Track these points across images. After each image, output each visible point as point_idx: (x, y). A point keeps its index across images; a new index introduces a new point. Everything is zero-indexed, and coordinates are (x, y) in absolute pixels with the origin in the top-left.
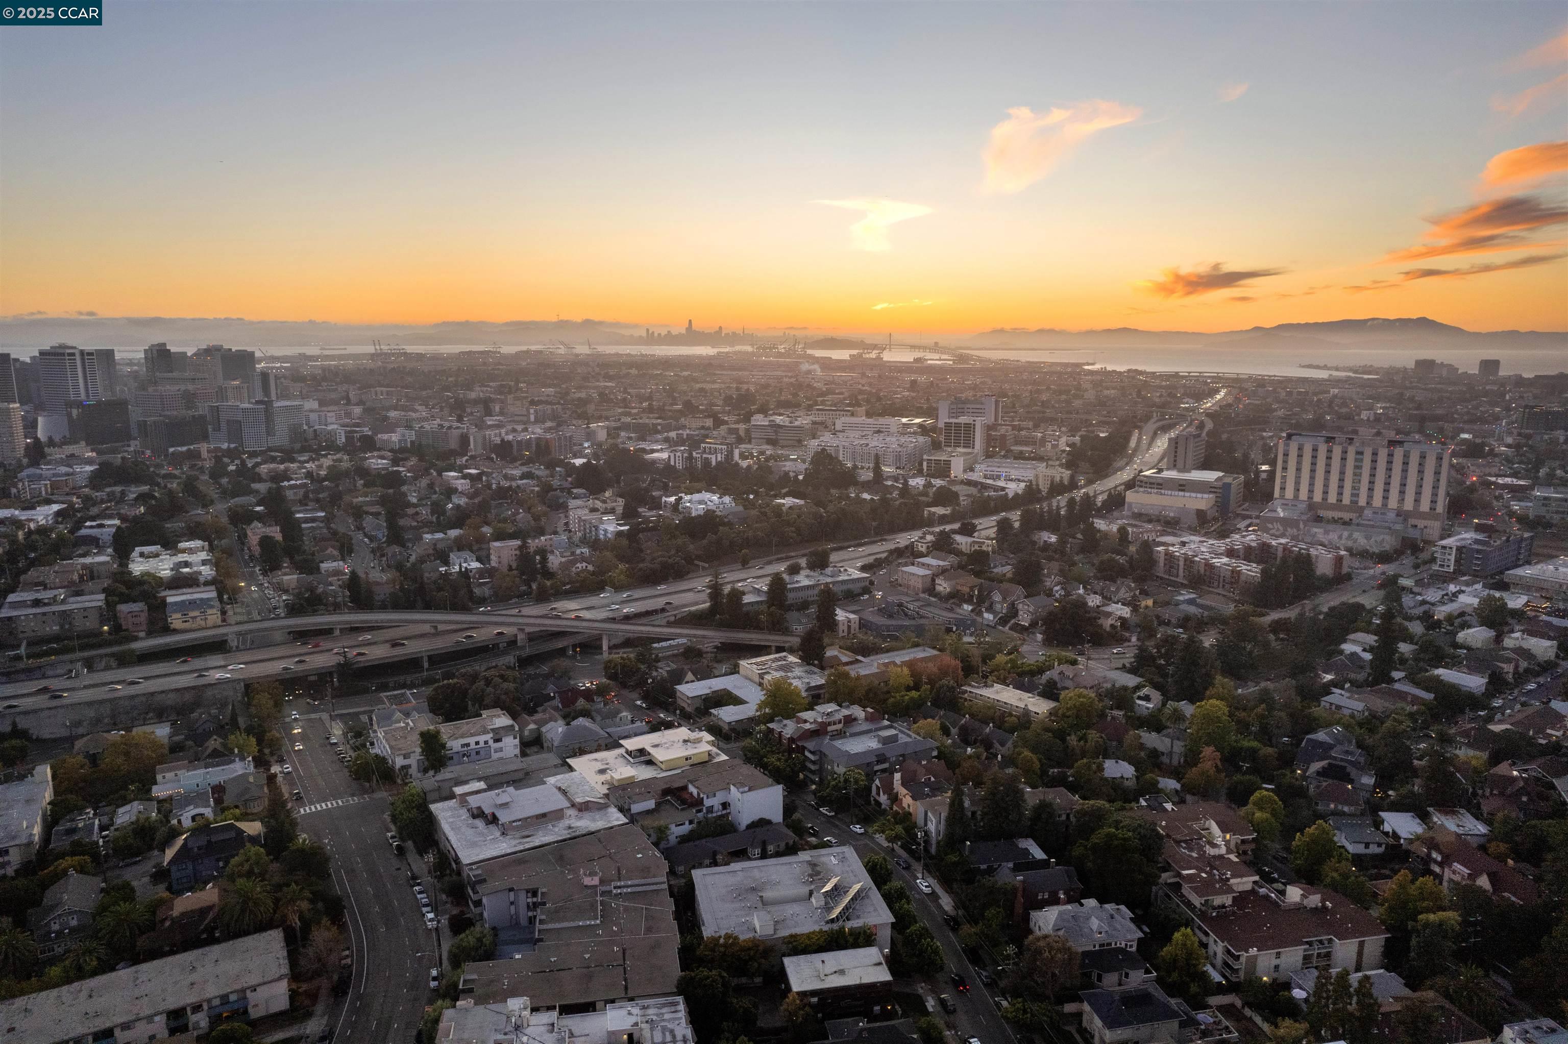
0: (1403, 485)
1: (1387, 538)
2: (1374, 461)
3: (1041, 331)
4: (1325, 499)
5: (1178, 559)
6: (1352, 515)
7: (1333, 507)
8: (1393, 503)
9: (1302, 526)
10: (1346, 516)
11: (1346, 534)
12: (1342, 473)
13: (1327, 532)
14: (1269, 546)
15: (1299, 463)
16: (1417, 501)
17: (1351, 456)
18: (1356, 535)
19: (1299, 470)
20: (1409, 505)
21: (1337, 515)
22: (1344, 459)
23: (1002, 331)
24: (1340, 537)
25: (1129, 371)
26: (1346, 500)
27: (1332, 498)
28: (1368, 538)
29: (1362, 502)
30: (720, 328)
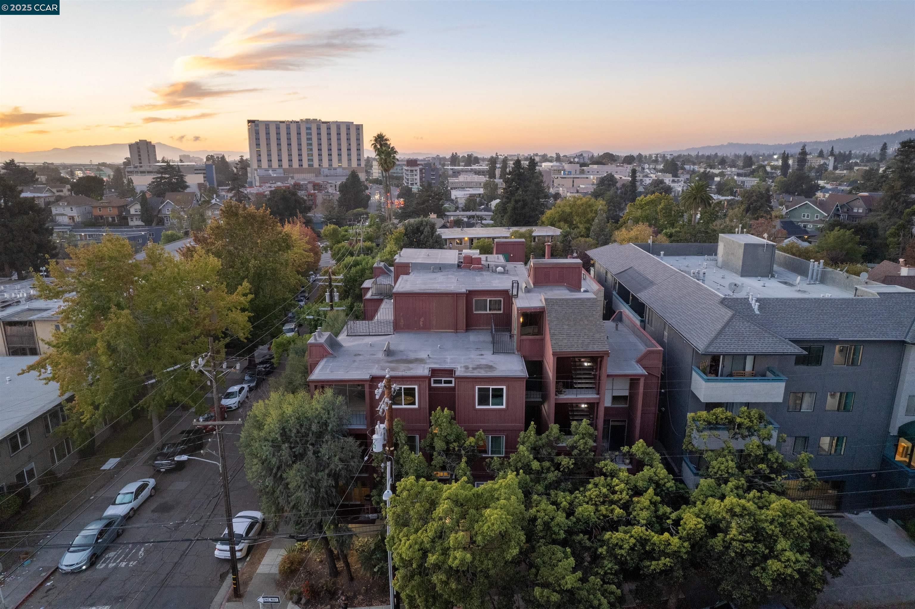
4: (290, 166)
6: (313, 175)
7: (296, 171)
8: (335, 163)
12: (300, 144)
15: (268, 139)
19: (268, 144)
21: (301, 176)
26: (305, 165)
27: (296, 165)
29: (316, 164)
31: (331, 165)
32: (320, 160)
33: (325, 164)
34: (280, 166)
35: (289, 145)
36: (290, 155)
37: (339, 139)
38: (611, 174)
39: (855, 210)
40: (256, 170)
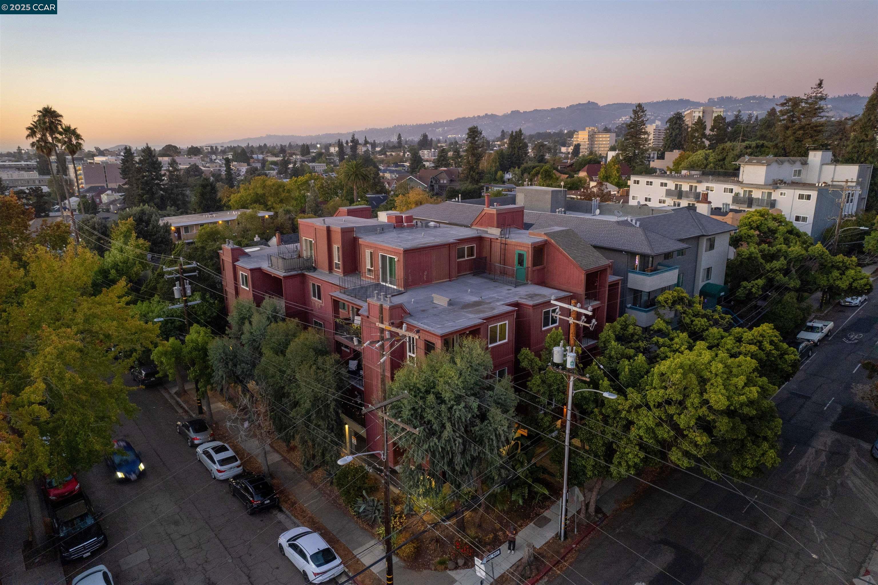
38: (195, 164)
39: (442, 182)
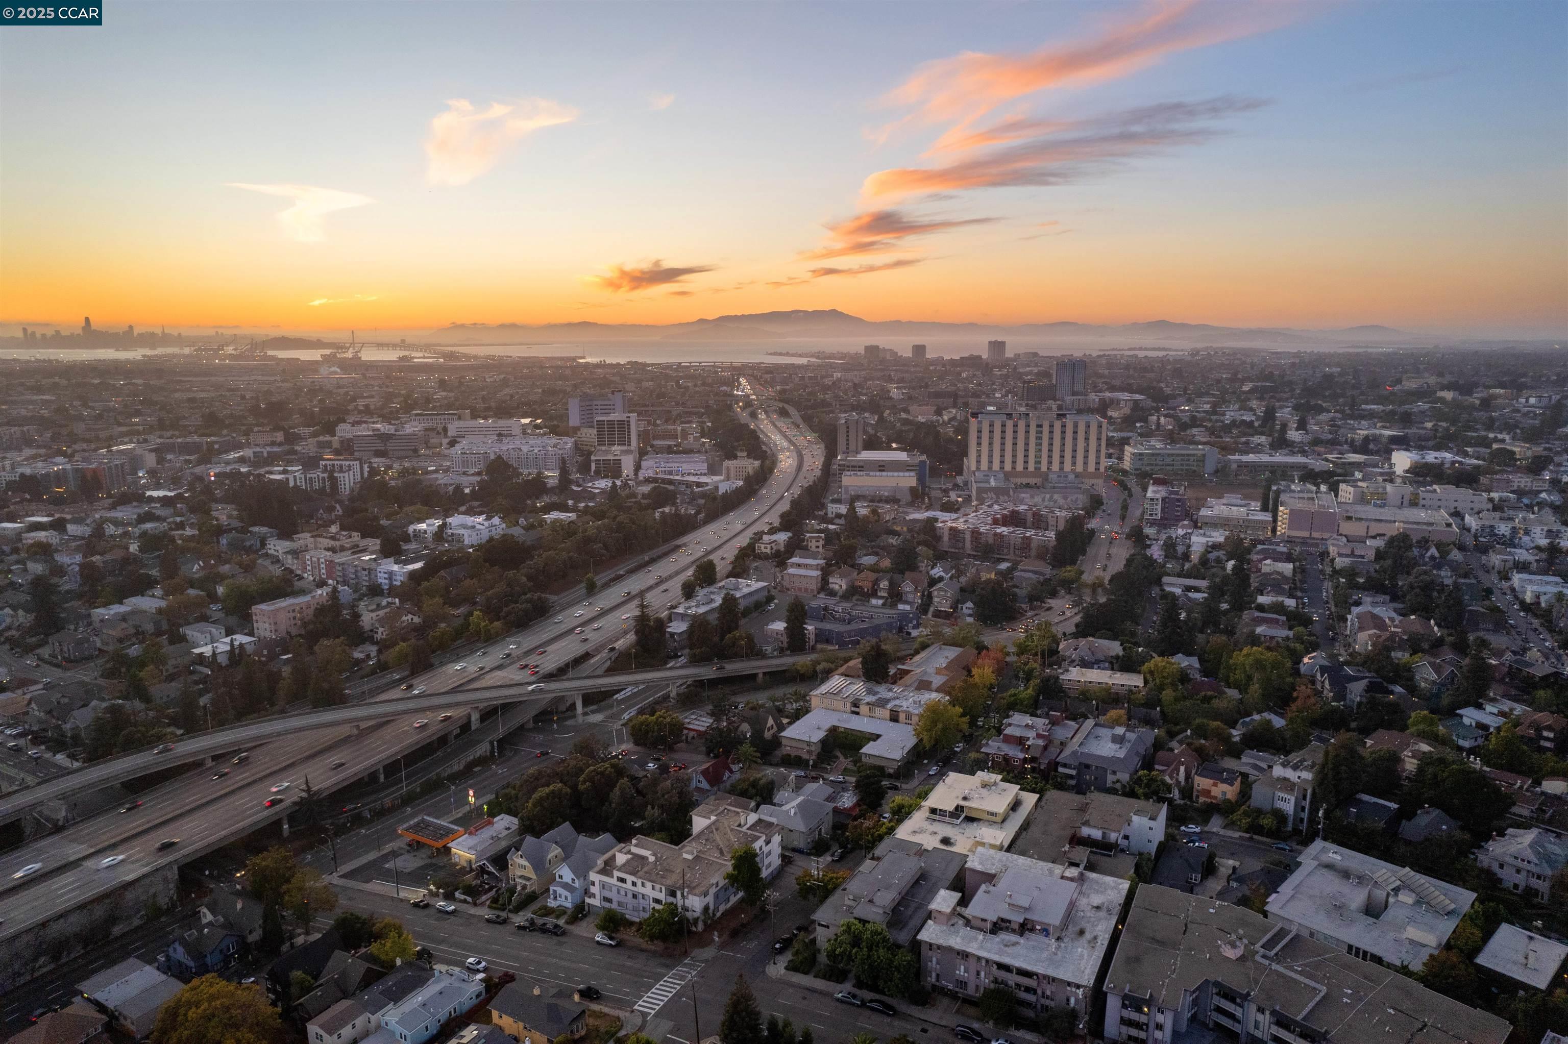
0: (1075, 451)
1: (1081, 496)
2: (1051, 432)
3: (503, 326)
4: (1014, 468)
5: (962, 532)
6: (1038, 481)
7: (1020, 475)
8: (1068, 467)
9: (1011, 493)
10: (1032, 481)
11: (1048, 496)
12: (1027, 444)
13: (1032, 497)
14: (1017, 512)
15: (991, 438)
16: (1086, 463)
17: (1033, 429)
18: (1056, 496)
19: (991, 444)
20: (1079, 468)
21: (1024, 481)
22: (1027, 432)
23: (462, 326)
24: (1043, 500)
25: (629, 363)
26: (1031, 467)
27: (1020, 467)
28: (1065, 498)
29: (1044, 468)
30: (131, 327)
31: (1061, 469)
32: (1050, 463)
33: (1056, 467)
34: (1002, 468)
35: (1015, 444)
36: (1014, 456)
37: (1075, 439)
40: (974, 472)
